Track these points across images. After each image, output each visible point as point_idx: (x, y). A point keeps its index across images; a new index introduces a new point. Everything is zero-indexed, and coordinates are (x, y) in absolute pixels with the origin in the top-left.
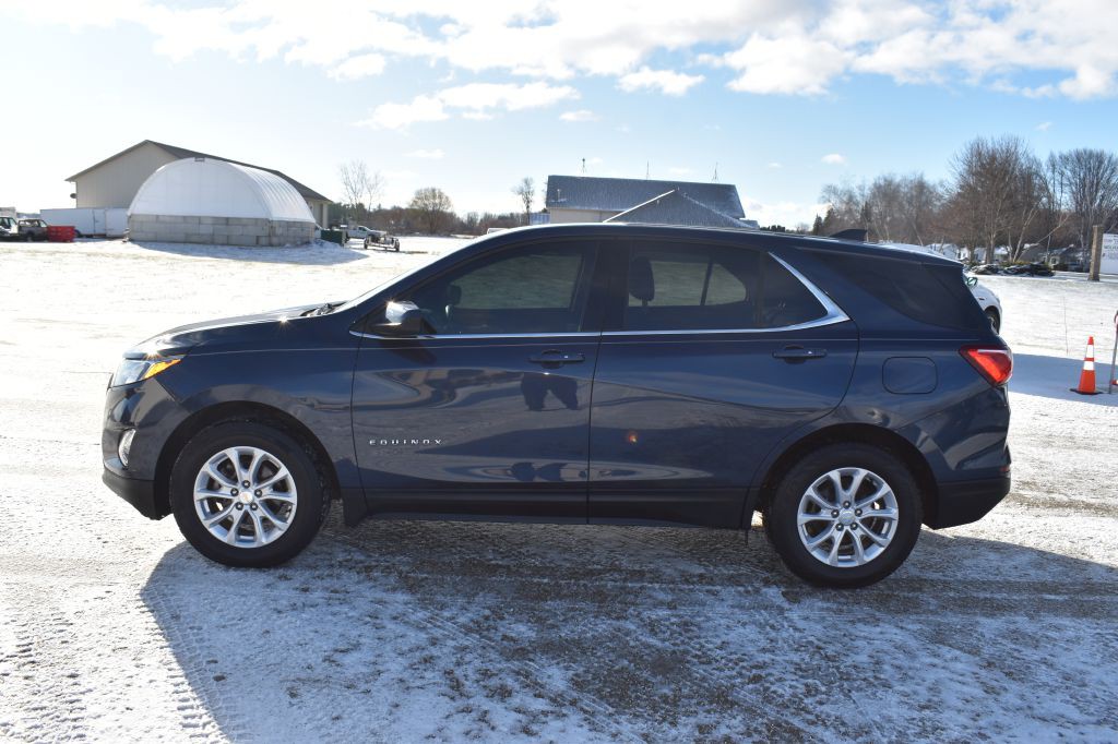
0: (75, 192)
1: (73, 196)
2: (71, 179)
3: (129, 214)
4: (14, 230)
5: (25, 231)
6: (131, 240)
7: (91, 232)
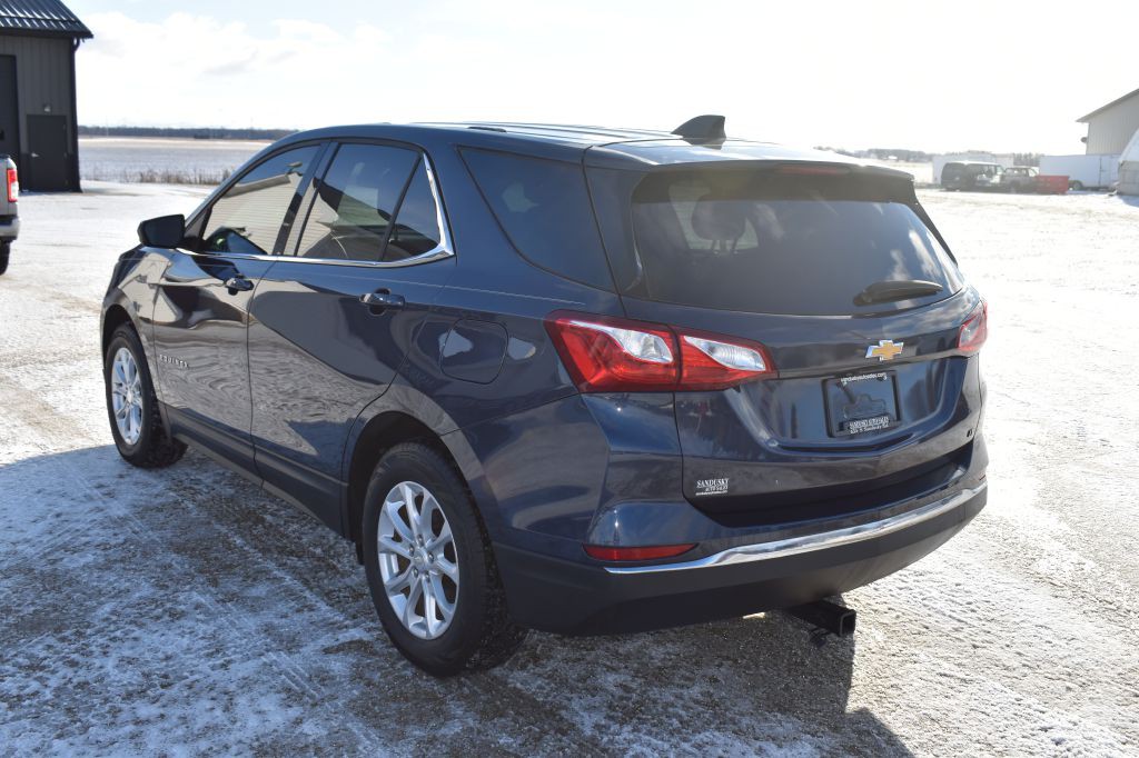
0: (1086, 135)
1: (1084, 140)
2: (1083, 120)
3: (1121, 160)
4: (996, 179)
5: (1008, 179)
6: (1120, 194)
7: (1096, 184)
